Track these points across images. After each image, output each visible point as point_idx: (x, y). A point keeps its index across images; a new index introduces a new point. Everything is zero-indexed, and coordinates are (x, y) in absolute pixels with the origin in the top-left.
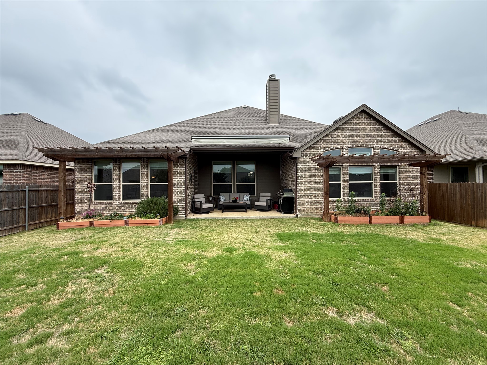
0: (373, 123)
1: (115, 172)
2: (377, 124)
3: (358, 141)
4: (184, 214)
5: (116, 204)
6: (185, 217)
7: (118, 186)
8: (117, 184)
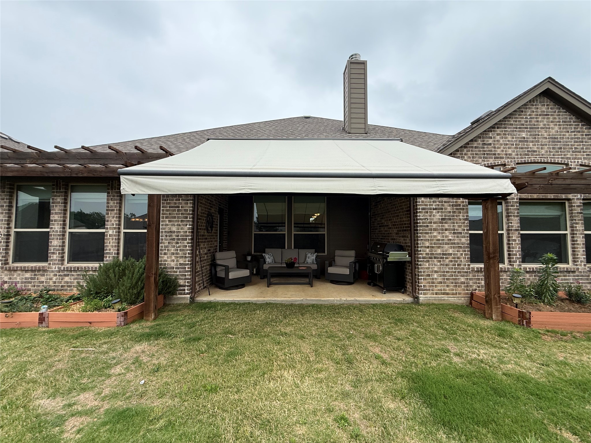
0: (564, 116)
1: (56, 206)
2: (572, 119)
3: (536, 151)
4: (188, 294)
5: (52, 272)
6: (191, 298)
7: (59, 235)
8: (57, 232)
